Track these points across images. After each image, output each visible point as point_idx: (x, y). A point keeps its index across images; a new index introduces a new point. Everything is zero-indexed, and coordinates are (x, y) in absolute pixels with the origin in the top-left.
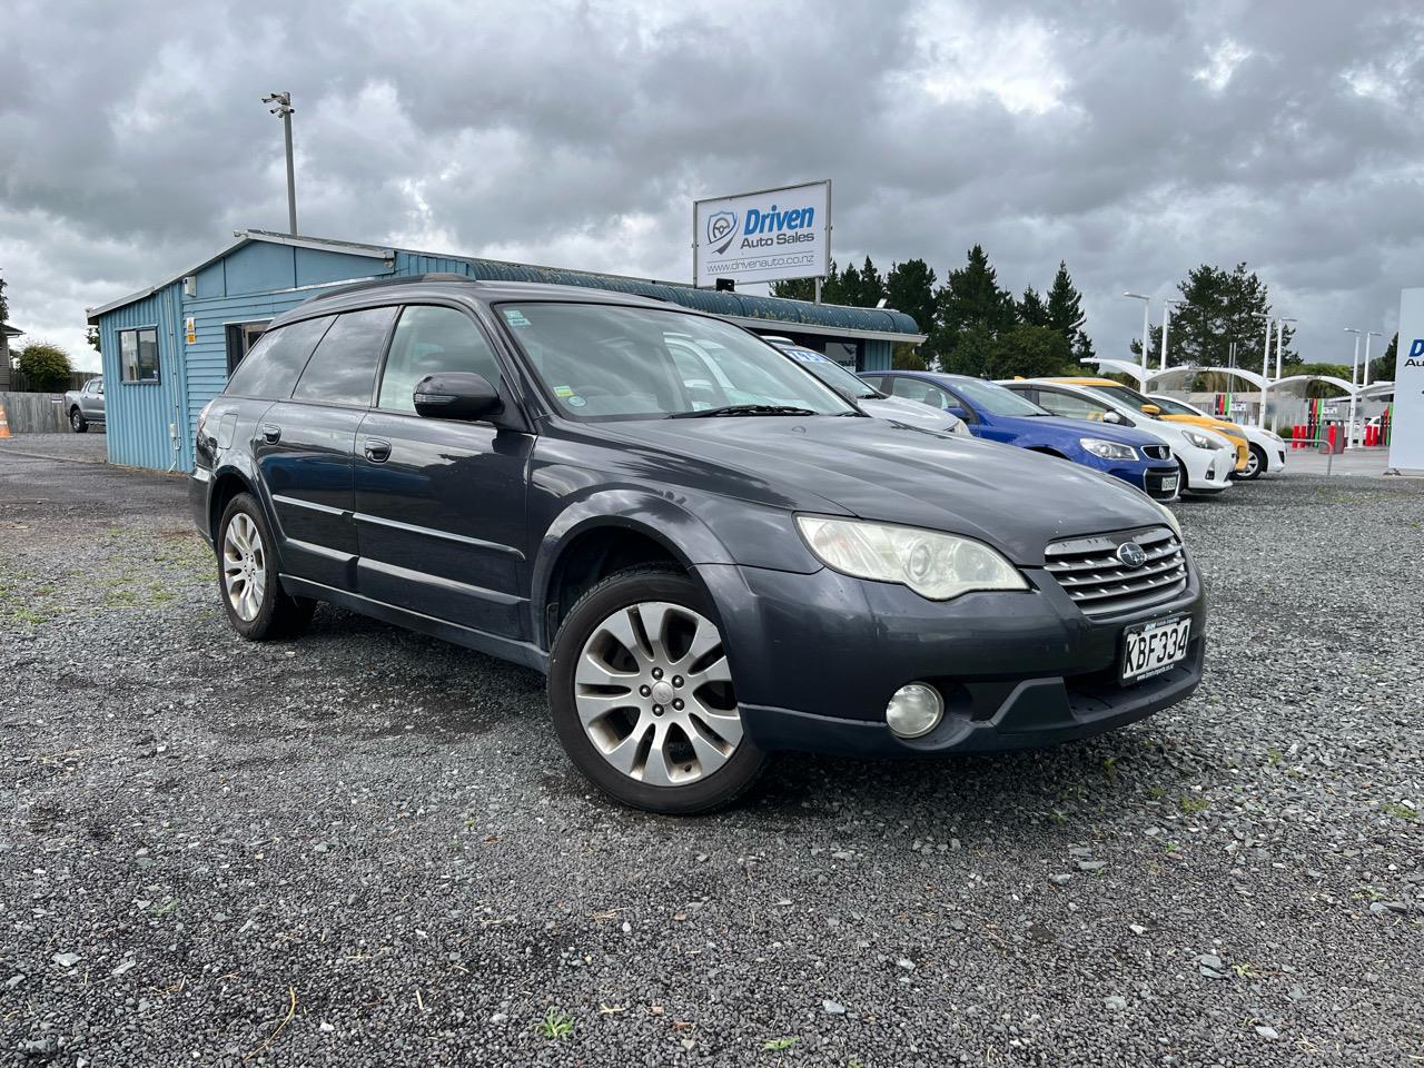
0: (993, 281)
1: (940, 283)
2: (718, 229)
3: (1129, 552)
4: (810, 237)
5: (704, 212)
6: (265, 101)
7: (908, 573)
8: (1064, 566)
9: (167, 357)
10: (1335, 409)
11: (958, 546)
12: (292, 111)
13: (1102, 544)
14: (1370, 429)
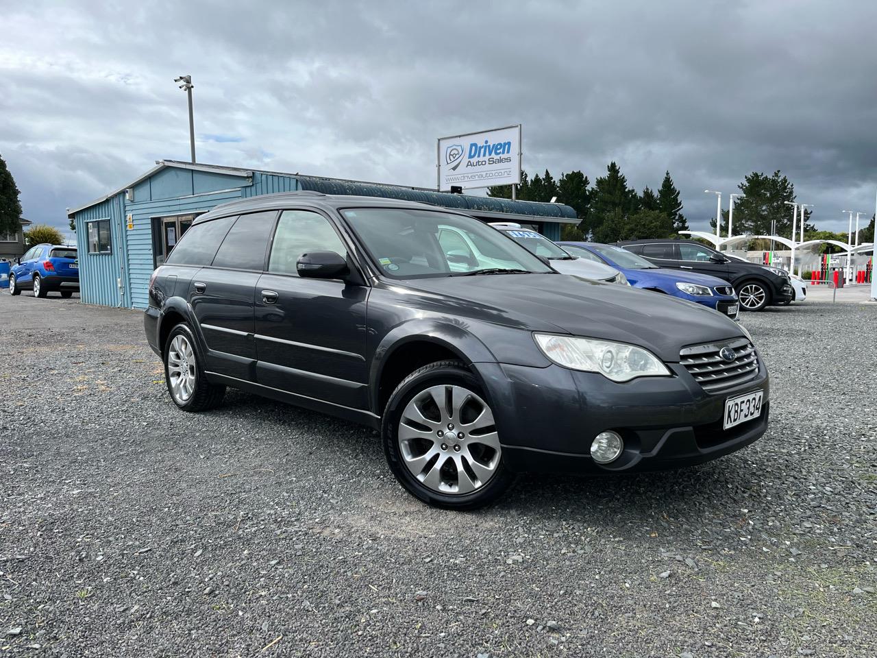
0: (625, 184)
1: (592, 185)
2: (452, 155)
3: (726, 353)
4: (508, 160)
5: (444, 144)
6: (176, 81)
7: (602, 368)
8: (691, 361)
9: (116, 238)
10: (838, 260)
11: (630, 350)
12: (192, 87)
13: (711, 348)
14: (860, 272)
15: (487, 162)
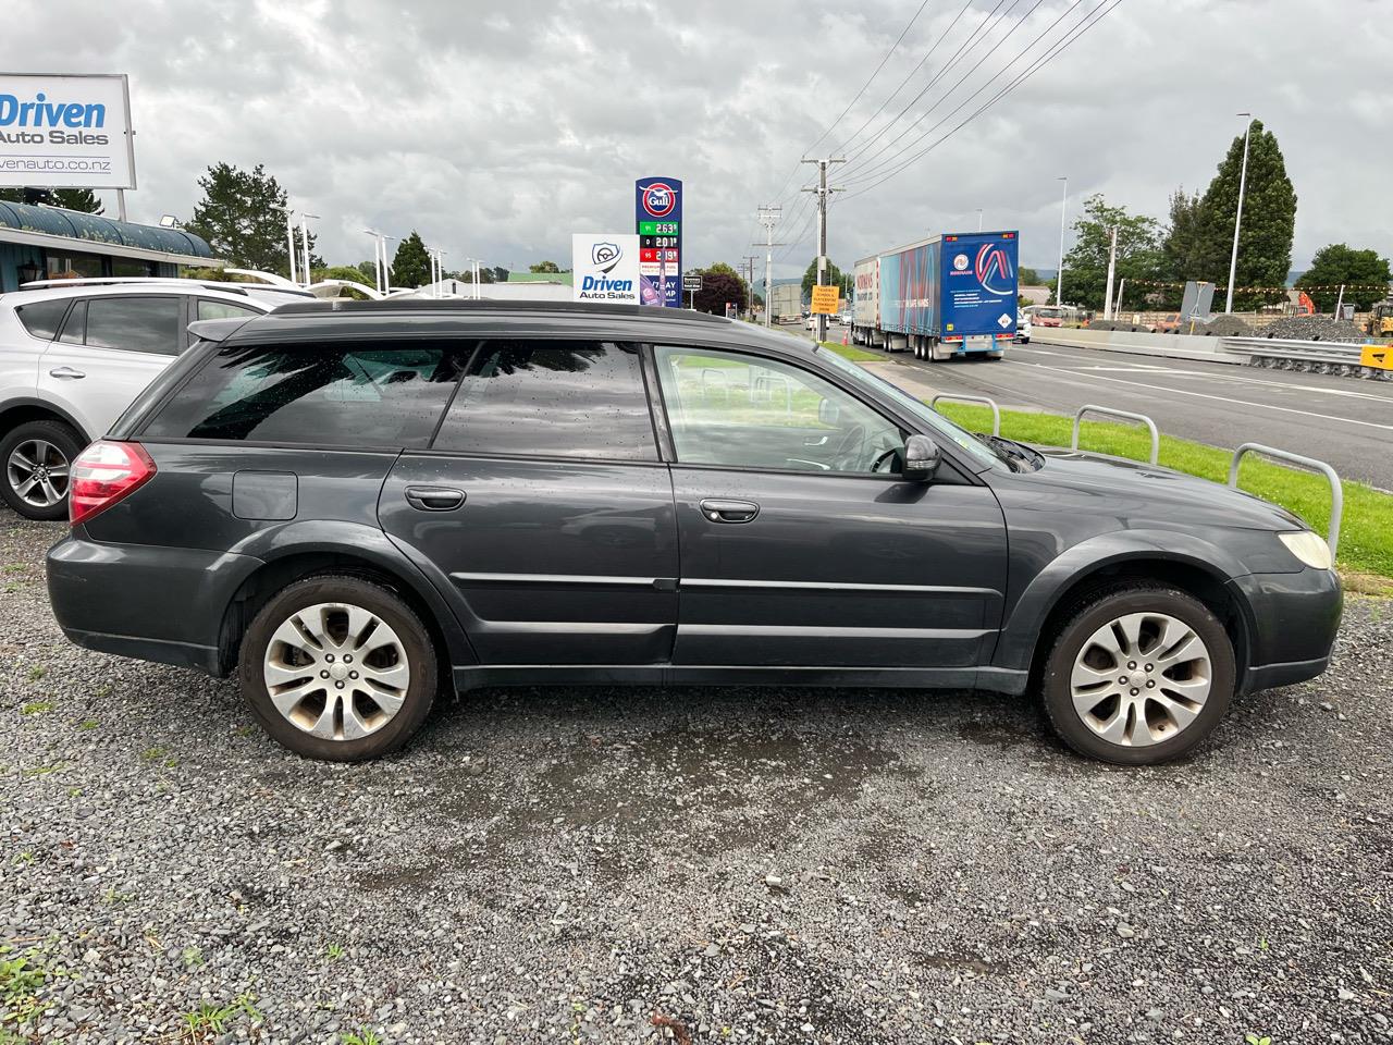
4: (101, 140)
15: (47, 138)
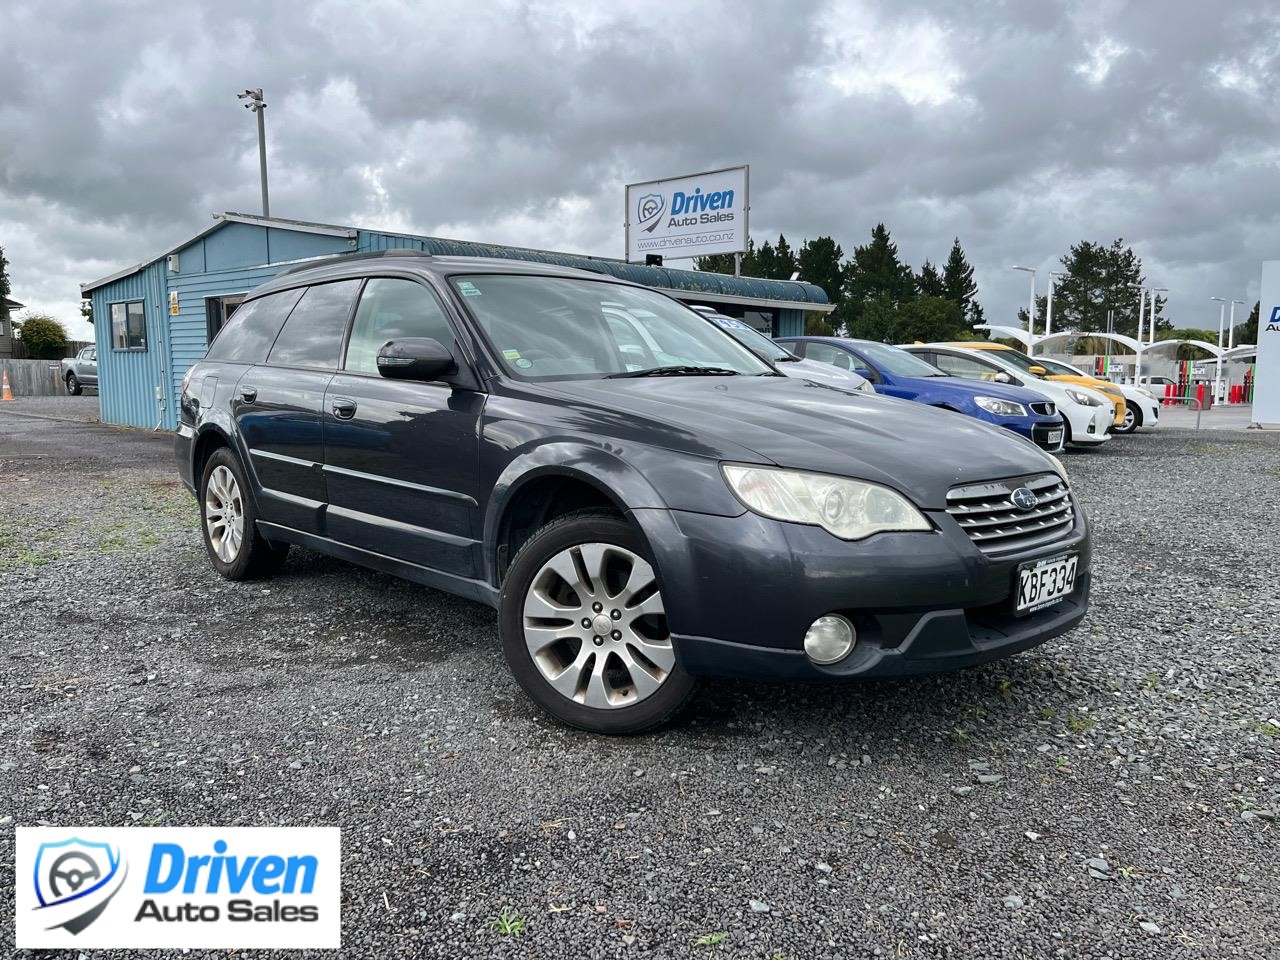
0: (895, 256)
1: (847, 258)
2: (648, 210)
3: (1022, 497)
4: (730, 217)
5: (635, 194)
6: (240, 97)
7: (823, 516)
8: (964, 509)
9: (153, 327)
10: (1203, 370)
11: (869, 491)
12: (265, 106)
13: (998, 490)
14: (1234, 387)
15: (699, 220)
